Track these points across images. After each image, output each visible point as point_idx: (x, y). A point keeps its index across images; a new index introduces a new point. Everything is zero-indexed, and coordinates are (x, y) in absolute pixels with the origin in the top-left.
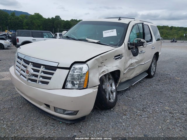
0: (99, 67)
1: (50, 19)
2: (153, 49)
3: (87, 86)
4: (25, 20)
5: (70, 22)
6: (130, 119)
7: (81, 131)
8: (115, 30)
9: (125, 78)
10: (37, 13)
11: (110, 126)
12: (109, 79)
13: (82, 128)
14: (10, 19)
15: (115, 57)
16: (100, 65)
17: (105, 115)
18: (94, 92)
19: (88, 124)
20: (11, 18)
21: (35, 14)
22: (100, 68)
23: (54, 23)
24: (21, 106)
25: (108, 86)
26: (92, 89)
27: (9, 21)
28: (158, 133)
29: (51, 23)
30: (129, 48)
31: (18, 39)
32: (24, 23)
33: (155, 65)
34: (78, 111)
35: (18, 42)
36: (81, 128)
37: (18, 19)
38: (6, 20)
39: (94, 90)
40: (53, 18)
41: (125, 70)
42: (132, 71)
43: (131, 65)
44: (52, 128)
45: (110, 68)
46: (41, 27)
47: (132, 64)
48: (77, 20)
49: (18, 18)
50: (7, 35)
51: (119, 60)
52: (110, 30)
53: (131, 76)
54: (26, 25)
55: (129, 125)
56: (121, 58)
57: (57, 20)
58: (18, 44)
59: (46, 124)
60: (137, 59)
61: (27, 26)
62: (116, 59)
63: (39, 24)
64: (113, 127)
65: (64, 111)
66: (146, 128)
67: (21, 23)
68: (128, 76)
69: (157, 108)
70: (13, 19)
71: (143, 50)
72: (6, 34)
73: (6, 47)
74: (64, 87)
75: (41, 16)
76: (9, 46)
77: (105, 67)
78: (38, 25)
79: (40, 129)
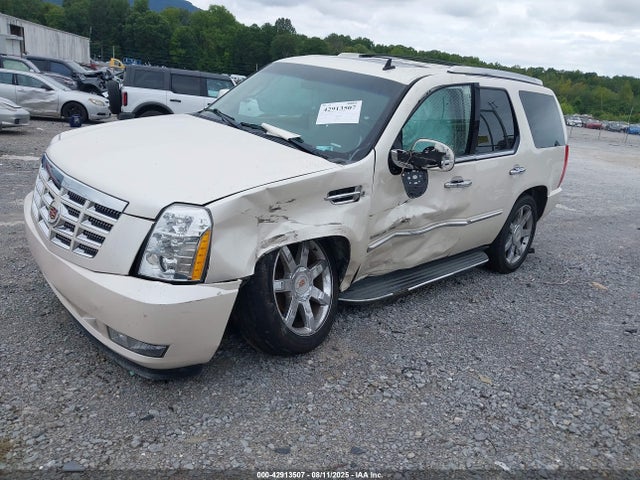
0: (261, 221)
1: (258, 29)
2: (514, 176)
3: (204, 274)
4: (179, 28)
5: (325, 45)
6: (340, 396)
7: (174, 406)
8: (359, 103)
9: (386, 262)
10: (218, 7)
11: (268, 405)
12: (311, 262)
13: (184, 397)
14: (132, 22)
15: (331, 194)
16: (267, 215)
17: (273, 370)
18: (220, 297)
19: (206, 389)
20: (136, 16)
21: (212, 7)
22: (266, 225)
23: (269, 43)
24: (47, 311)
25: (302, 283)
26: (218, 287)
27: (128, 26)
28: (401, 449)
29: (261, 44)
30: (394, 169)
31: (126, 94)
32: (173, 38)
33: (529, 231)
34: (167, 347)
35: (126, 105)
36: (179, 399)
37: (156, 23)
38: (119, 22)
39: (224, 292)
40: (267, 26)
41: (371, 238)
42: (415, 243)
43: (404, 225)
44: (100, 384)
45: (303, 227)
46: (226, 54)
47: (405, 221)
48: (348, 37)
49: (155, 20)
50: (107, 77)
51: (348, 206)
52: (345, 104)
53: (409, 258)
54: (179, 43)
55: (323, 414)
56: (357, 200)
57: (281, 32)
58: (124, 109)
59: (90, 372)
60: (434, 207)
61: (182, 47)
62: (336, 200)
63: (221, 44)
64: (273, 410)
65: (129, 342)
66: (373, 431)
67: (163, 37)
68: (396, 259)
69: (452, 374)
70: (140, 22)
71: (464, 178)
72: (101, 73)
73: (92, 115)
74: (134, 272)
75: (231, 15)
76: (104, 114)
77: (287, 223)
78: (218, 47)
79: (64, 381)
